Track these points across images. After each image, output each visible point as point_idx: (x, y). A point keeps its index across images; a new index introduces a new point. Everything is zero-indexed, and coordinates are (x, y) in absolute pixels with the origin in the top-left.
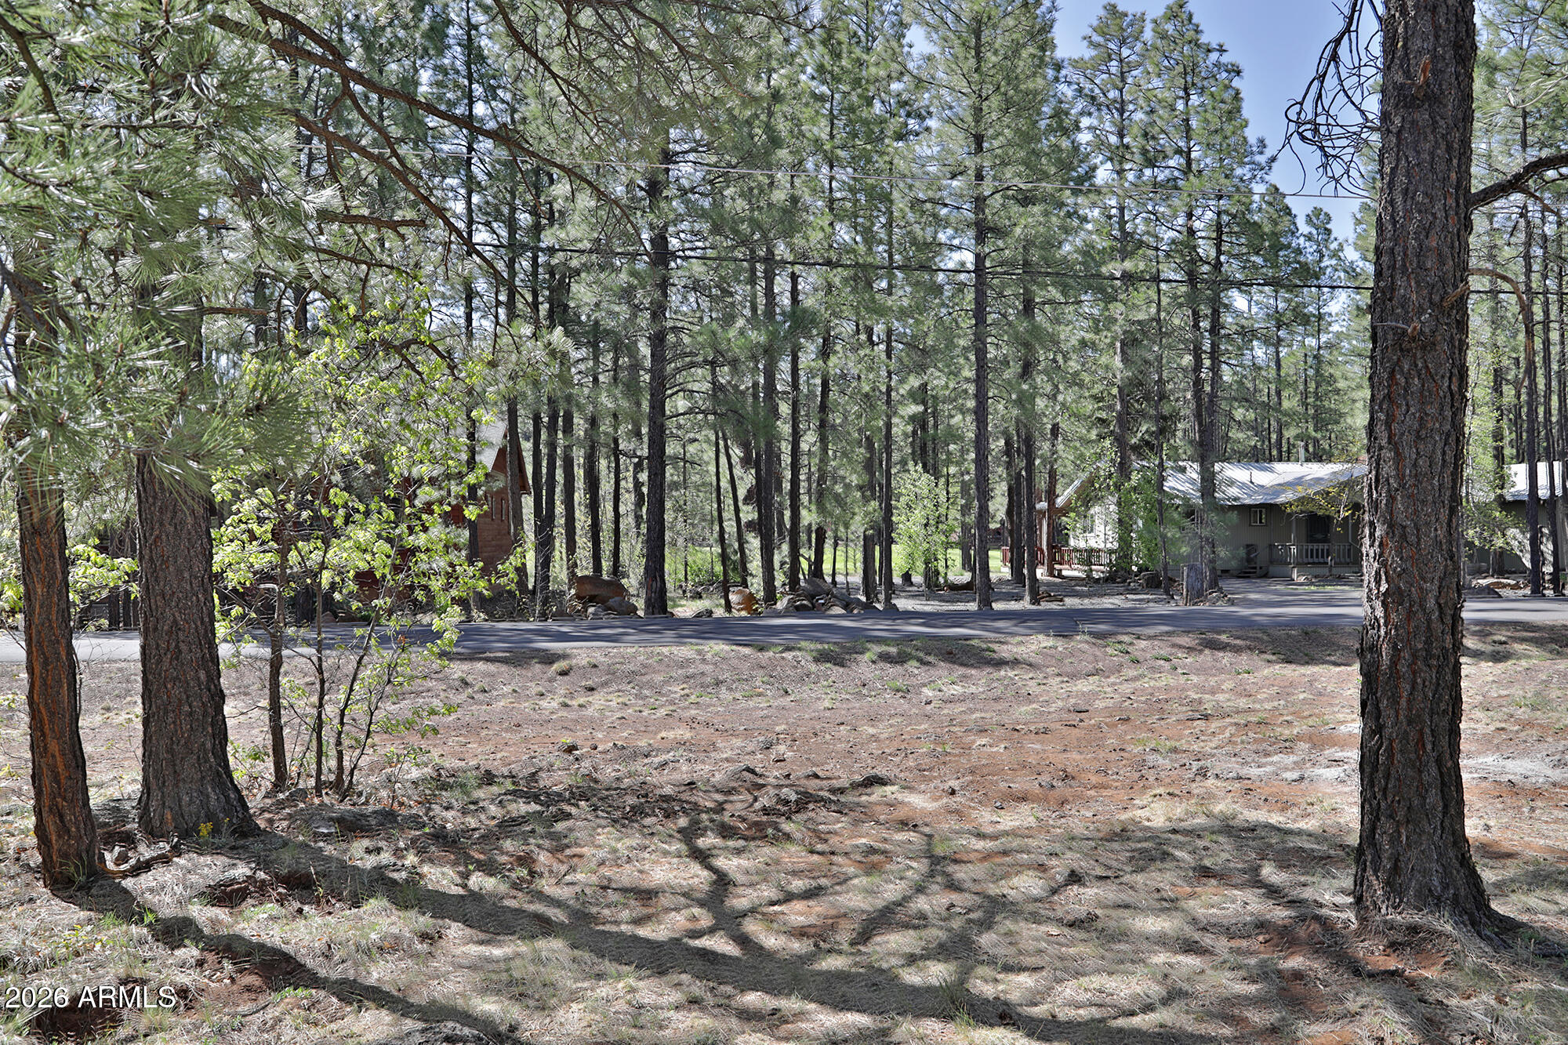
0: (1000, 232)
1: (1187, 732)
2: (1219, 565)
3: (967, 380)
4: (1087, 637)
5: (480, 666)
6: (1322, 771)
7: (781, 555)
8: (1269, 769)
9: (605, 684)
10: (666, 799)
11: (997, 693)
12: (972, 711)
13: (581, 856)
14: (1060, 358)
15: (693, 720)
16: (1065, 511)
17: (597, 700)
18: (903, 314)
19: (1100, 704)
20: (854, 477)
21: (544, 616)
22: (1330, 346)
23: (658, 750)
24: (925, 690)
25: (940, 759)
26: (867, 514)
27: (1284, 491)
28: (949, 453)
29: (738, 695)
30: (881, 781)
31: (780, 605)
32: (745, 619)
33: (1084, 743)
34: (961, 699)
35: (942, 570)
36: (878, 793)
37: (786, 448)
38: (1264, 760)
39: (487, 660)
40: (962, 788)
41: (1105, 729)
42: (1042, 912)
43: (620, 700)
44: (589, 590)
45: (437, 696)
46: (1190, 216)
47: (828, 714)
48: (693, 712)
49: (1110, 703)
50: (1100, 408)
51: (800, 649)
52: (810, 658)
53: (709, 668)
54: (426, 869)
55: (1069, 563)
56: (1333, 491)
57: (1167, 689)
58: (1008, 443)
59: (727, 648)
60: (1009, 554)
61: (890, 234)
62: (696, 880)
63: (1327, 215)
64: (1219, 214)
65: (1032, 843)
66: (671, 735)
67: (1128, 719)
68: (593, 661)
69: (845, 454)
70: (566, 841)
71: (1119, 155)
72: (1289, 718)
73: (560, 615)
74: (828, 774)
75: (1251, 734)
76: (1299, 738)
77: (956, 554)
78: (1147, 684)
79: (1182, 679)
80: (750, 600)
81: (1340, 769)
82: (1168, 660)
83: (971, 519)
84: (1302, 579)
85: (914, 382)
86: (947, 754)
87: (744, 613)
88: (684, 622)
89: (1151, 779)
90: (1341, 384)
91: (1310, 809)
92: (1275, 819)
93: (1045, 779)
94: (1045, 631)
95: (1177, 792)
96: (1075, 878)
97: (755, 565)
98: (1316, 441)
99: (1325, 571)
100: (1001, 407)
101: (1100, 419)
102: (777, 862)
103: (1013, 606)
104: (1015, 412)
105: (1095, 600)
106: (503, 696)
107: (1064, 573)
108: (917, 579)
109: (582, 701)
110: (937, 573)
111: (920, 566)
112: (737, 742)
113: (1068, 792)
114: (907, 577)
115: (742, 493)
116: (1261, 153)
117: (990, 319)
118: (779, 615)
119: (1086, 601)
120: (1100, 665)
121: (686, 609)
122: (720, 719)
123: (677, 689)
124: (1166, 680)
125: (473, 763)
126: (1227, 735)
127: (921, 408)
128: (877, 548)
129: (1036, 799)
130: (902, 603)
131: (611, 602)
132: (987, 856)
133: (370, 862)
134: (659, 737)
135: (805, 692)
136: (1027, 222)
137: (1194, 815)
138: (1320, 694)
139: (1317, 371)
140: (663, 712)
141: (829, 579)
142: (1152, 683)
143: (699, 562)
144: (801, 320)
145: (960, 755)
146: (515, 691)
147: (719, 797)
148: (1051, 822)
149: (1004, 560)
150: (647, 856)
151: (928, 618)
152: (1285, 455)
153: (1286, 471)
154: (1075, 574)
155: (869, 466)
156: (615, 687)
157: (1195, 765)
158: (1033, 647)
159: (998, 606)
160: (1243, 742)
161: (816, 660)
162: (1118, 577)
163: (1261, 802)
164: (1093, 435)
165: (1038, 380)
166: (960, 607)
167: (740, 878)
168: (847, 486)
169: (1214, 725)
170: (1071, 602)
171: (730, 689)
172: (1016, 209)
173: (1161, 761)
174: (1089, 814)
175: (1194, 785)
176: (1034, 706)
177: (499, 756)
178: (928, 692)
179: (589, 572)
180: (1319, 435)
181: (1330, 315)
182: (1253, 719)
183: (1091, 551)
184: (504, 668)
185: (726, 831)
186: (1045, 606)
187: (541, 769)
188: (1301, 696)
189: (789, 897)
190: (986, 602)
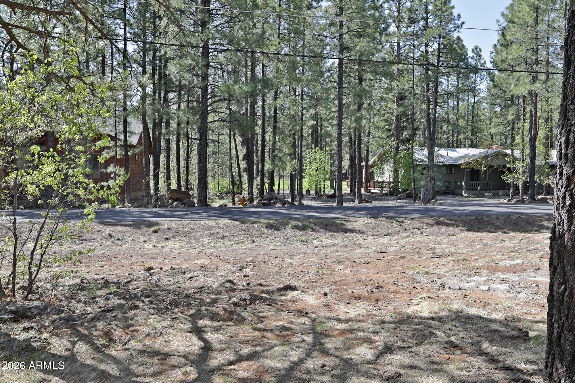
0: (349, 49)
1: (432, 264)
2: (437, 189)
3: (334, 112)
4: (384, 219)
5: (119, 228)
6: (498, 286)
7: (257, 182)
8: (473, 284)
9: (174, 237)
10: (188, 296)
11: (346, 243)
12: (335, 252)
13: (137, 331)
14: (372, 104)
15: (211, 254)
16: (372, 166)
17: (170, 244)
18: (309, 82)
19: (391, 249)
20: (287, 150)
21: (155, 206)
22: (479, 102)
23: (190, 271)
24: (315, 241)
25: (321, 276)
26: (292, 165)
27: (460, 160)
28: (326, 142)
29: (233, 243)
30: (292, 288)
31: (255, 203)
32: (240, 208)
33: (386, 269)
34: (331, 246)
35: (322, 189)
36: (291, 295)
37: (260, 138)
38: (469, 279)
39: (122, 225)
40: (331, 292)
41: (395, 261)
42: (372, 371)
43: (180, 244)
44: (176, 196)
45: (98, 242)
46: (427, 45)
47: (271, 252)
48: (212, 250)
49: (395, 249)
50: (387, 125)
51: (260, 223)
52: (265, 227)
53: (220, 231)
54: (54, 340)
55: (374, 187)
56: (480, 160)
57: (420, 242)
58: (350, 138)
59: (229, 221)
60: (349, 183)
61: (304, 49)
62: (194, 347)
63: (480, 49)
64: (439, 44)
65: (364, 325)
66: (199, 262)
67: (404, 257)
68: (169, 227)
69: (283, 140)
70: (131, 322)
71: (399, 20)
72: (476, 258)
73: (162, 206)
74: (268, 284)
75: (461, 266)
76: (482, 268)
77: (328, 183)
78: (411, 240)
79: (426, 238)
80: (244, 200)
81: (507, 285)
82: (419, 229)
83: (334, 169)
84: (466, 195)
85: (312, 111)
86: (323, 274)
87: (241, 206)
88: (214, 209)
89: (419, 288)
90: (482, 118)
91: (497, 307)
92: (482, 313)
93: (369, 288)
94: (366, 216)
95: (432, 296)
96: (388, 349)
97: (245, 186)
98: (472, 140)
99: (477, 192)
100: (348, 122)
101: (387, 129)
102: (237, 335)
103: (352, 204)
104: (354, 124)
105: (385, 202)
106: (128, 242)
107: (372, 191)
108: (313, 192)
109: (163, 244)
110: (320, 190)
111: (314, 187)
112: (228, 267)
113: (380, 295)
114: (308, 191)
115: (241, 156)
116: (458, 20)
117: (344, 86)
118: (254, 207)
119: (381, 202)
120: (390, 231)
121: (216, 204)
122: (223, 254)
123: (206, 240)
124: (419, 238)
125: (102, 276)
126: (450, 266)
127: (315, 122)
128: (296, 180)
129: (365, 299)
130: (306, 202)
131: (185, 201)
132: (342, 332)
133: (23, 336)
134: (194, 263)
135: (262, 242)
136: (361, 45)
137: (443, 310)
138: (486, 246)
139: (473, 112)
140: (198, 250)
141: (276, 192)
142: (413, 240)
143: (224, 184)
144: (266, 83)
145: (330, 275)
146: (133, 240)
147: (213, 296)
148: (374, 313)
149: (347, 185)
150: (171, 331)
151: (317, 209)
152: (459, 146)
153: (462, 151)
154: (377, 191)
155: (294, 146)
156: (179, 238)
157: (439, 282)
158: (362, 223)
159: (345, 204)
160: (458, 270)
161: (267, 227)
162: (394, 193)
163: (473, 302)
164: (384, 136)
165: (363, 112)
166: (330, 204)
167: (216, 345)
168: (285, 154)
169: (444, 261)
170: (375, 203)
171: (229, 240)
172: (356, 39)
173: (422, 279)
174: (392, 308)
175: (439, 292)
176: (362, 249)
177: (116, 272)
178: (316, 242)
179: (175, 188)
180: (473, 138)
181: (480, 89)
182: (460, 258)
183: (383, 182)
184: (129, 229)
185: (214, 317)
186: (364, 204)
187: (133, 279)
188: (478, 246)
189: (240, 359)
190: (340, 202)
